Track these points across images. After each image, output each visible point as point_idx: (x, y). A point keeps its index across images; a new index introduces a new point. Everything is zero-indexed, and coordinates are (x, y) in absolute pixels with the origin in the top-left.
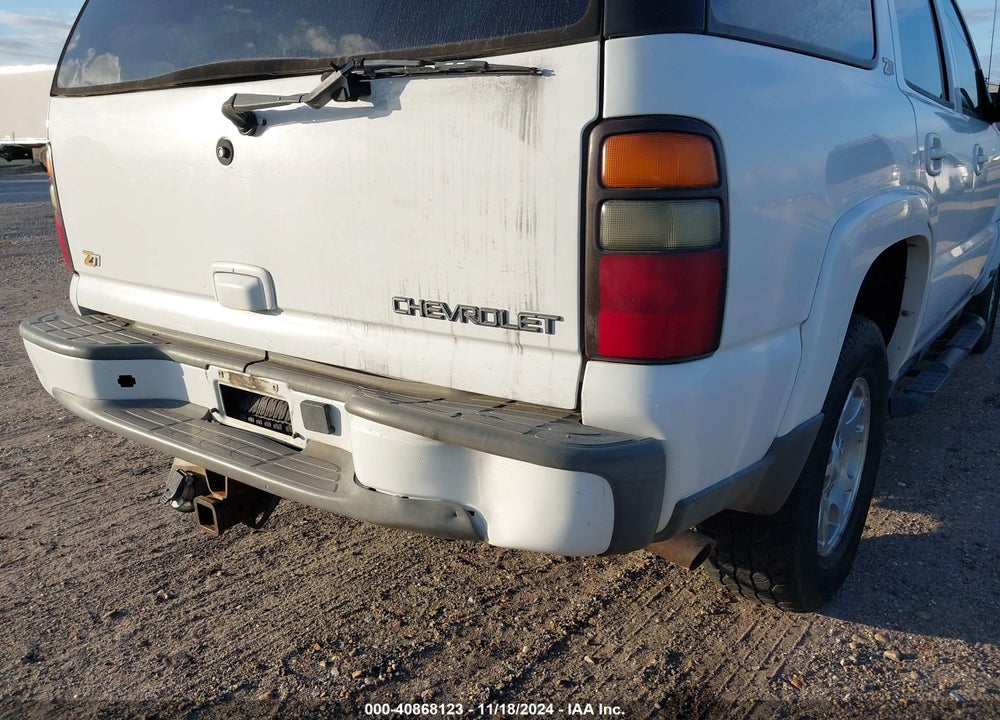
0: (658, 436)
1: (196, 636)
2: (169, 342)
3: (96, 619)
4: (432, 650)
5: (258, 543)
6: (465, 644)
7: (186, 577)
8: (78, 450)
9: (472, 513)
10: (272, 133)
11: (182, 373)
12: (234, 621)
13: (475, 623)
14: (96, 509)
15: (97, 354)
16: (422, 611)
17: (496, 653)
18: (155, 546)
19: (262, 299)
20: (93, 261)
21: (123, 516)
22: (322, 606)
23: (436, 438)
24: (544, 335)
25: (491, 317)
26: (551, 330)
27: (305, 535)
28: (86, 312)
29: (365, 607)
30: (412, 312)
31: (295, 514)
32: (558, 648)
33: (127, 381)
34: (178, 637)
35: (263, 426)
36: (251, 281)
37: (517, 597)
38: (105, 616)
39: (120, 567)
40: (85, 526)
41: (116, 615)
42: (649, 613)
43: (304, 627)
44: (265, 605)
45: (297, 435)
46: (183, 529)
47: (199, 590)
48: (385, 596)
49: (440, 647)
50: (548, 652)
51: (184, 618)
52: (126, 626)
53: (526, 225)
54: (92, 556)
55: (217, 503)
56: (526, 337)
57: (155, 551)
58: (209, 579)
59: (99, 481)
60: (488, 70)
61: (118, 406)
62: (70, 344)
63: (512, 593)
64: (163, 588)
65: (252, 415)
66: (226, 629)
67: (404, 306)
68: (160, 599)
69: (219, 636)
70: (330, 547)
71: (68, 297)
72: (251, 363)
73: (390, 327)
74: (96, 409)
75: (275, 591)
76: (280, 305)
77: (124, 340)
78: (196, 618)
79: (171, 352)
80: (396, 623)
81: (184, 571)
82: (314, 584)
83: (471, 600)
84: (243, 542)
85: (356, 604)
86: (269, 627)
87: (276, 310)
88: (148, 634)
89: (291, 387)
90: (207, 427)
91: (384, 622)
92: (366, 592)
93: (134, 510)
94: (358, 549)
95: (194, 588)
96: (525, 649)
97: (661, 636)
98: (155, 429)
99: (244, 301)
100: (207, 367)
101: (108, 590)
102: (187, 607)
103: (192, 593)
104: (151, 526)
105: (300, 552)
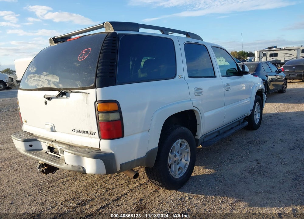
0: (113, 152)
1: (45, 199)
2: (39, 138)
3: (25, 196)
4: (92, 200)
5: (63, 180)
6: (99, 199)
7: (46, 188)
8: (28, 162)
9: (83, 168)
10: (53, 100)
11: (41, 144)
12: (54, 196)
13: (103, 195)
14: (29, 175)
15: (25, 141)
16: (93, 193)
17: (105, 200)
18: (41, 182)
19: (53, 130)
20: (26, 122)
21: (35, 176)
22: (73, 192)
23: (74, 154)
24: (93, 135)
25: (86, 132)
26: (94, 135)
27: (73, 178)
28: (25, 132)
29: (81, 192)
30: (75, 132)
31: (72, 174)
32: (118, 199)
33: (31, 146)
34: (41, 199)
35: (56, 154)
36: (51, 126)
37: (114, 190)
38: (27, 196)
39: (32, 186)
40: (26, 178)
41: (30, 195)
42: (141, 192)
43: (67, 197)
44: (61, 193)
45: (60, 155)
46: (47, 178)
47: (48, 190)
48: (86, 190)
49: (94, 199)
50: (116, 200)
51: (43, 195)
52: (31, 197)
53: (89, 117)
54: (27, 184)
55: (45, 169)
56: (91, 136)
57: (40, 183)
58: (50, 188)
59: (31, 169)
60: (80, 92)
61: (29, 151)
62: (20, 139)
63: (113, 189)
64: (40, 190)
65: (54, 152)
66: (51, 197)
67: (74, 131)
68: (39, 192)
69: (50, 199)
70: (78, 181)
71: (22, 129)
72: (52, 141)
73: (72, 134)
74: (25, 152)
75: (64, 190)
76: (56, 131)
77: (30, 138)
78: (46, 196)
79: (39, 140)
80: (87, 195)
81: (45, 187)
82: (72, 188)
83: (104, 190)
84: (60, 180)
85: (80, 191)
86: (60, 197)
87: (55, 132)
88: (35, 199)
89: (58, 146)
90: (46, 155)
91: (84, 195)
92: (82, 190)
93: (37, 175)
94: (84, 181)
95: (47, 190)
96: (111, 199)
97: (141, 196)
98: (35, 155)
99: (50, 130)
100: (45, 142)
101: (29, 191)
102: (44, 193)
103: (46, 191)
104: (41, 178)
105: (71, 182)
